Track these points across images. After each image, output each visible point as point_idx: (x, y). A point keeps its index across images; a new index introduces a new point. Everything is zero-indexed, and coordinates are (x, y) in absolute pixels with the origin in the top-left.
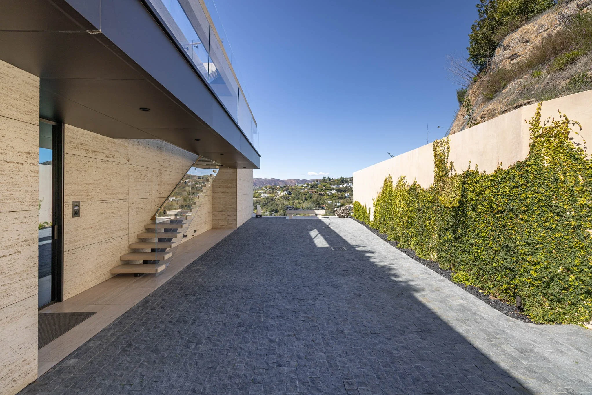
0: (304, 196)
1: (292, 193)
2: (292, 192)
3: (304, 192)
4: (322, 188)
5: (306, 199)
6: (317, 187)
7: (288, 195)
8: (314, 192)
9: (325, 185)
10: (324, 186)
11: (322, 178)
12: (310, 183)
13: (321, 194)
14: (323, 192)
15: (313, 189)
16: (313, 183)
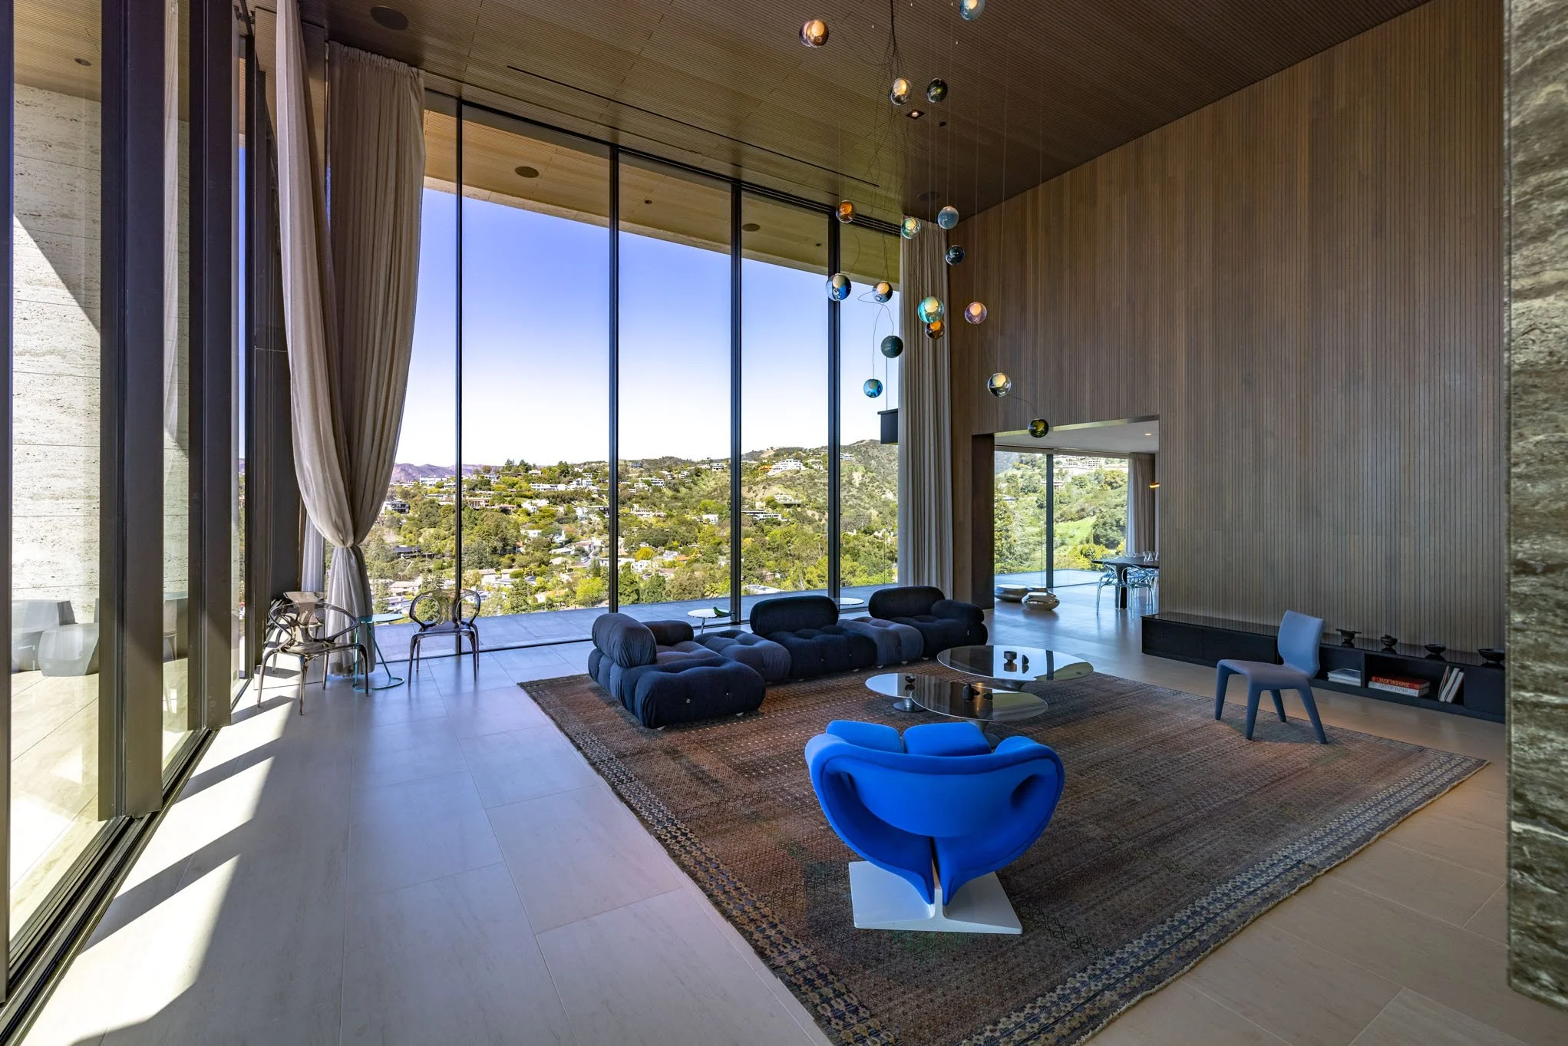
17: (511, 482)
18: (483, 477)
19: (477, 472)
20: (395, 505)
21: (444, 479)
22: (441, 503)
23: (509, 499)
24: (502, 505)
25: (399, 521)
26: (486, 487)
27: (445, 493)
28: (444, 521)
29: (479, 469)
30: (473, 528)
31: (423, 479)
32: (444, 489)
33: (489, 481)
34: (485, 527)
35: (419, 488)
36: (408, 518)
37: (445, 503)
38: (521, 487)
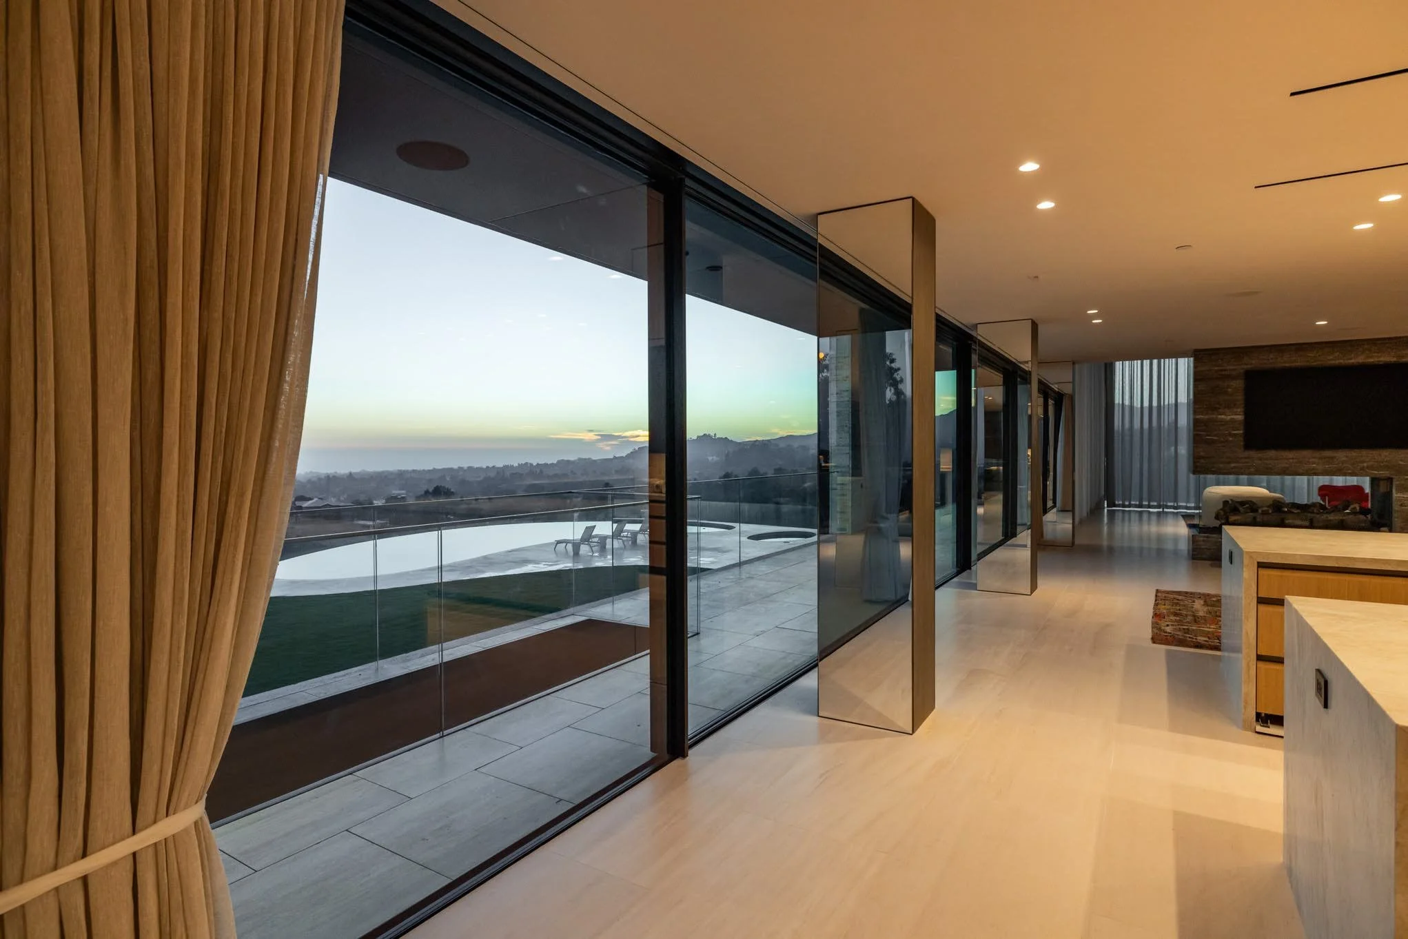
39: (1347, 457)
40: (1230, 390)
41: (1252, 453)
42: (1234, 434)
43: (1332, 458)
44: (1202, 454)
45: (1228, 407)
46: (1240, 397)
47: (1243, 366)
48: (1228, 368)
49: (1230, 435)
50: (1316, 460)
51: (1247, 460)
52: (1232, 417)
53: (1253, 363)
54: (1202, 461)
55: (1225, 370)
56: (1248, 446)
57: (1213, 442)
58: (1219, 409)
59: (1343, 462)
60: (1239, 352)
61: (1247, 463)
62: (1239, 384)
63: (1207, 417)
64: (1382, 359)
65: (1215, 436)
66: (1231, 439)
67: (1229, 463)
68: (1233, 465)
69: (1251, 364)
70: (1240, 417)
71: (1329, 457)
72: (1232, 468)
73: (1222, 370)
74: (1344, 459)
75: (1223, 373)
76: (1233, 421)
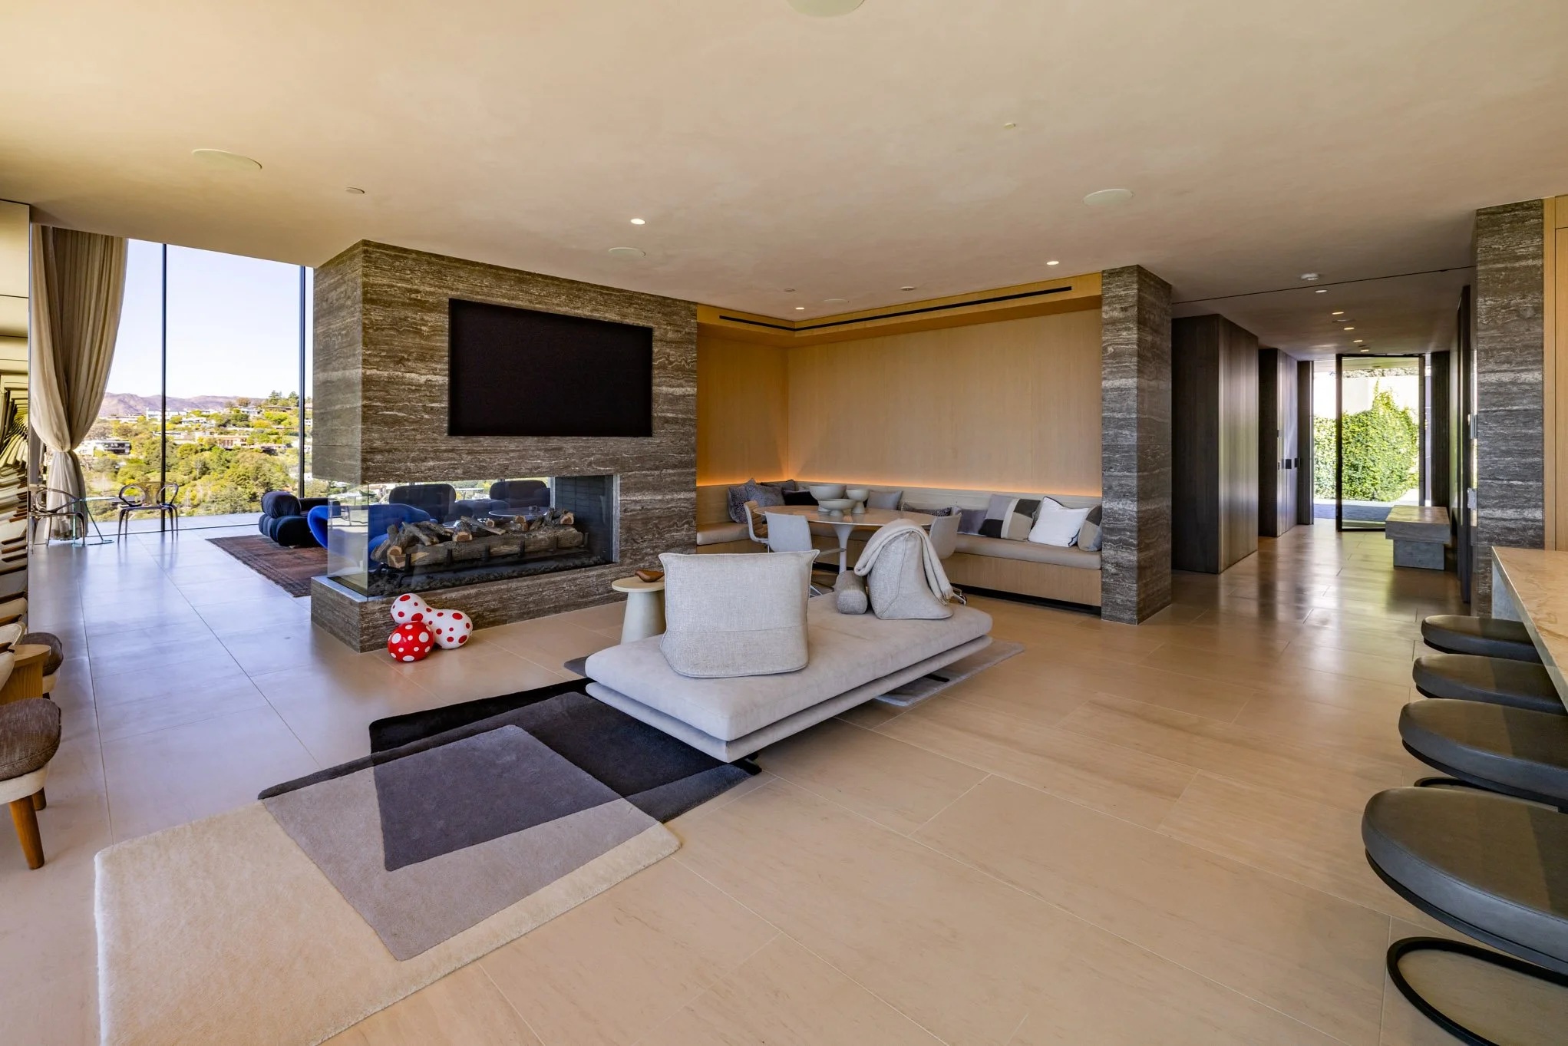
0: (195, 460)
1: (130, 447)
2: (131, 441)
3: (192, 443)
4: (268, 431)
5: (205, 470)
6: (248, 426)
7: (111, 456)
8: (238, 443)
9: (285, 419)
10: (280, 421)
11: (265, 395)
12: (212, 412)
13: (269, 451)
14: (275, 441)
15: (228, 433)
16: (226, 411)
17: (277, 418)
18: (238, 411)
19: (231, 406)
20: (109, 445)
21: (182, 413)
22: (177, 442)
23: (274, 437)
24: (264, 444)
25: (114, 463)
26: (243, 423)
27: (183, 430)
28: (182, 463)
29: (234, 401)
30: (223, 471)
31: (152, 413)
32: (183, 425)
33: (247, 417)
34: (241, 470)
35: (146, 424)
36: (128, 460)
37: (184, 442)
38: (290, 424)
39: (574, 448)
40: (423, 328)
41: (458, 442)
42: (432, 408)
43: (560, 449)
44: (378, 444)
45: (422, 358)
46: (443, 343)
47: (445, 291)
48: (422, 288)
49: (426, 409)
50: (542, 453)
51: (450, 455)
52: (430, 377)
53: (463, 289)
54: (379, 457)
55: (417, 292)
56: (455, 430)
57: (396, 421)
58: (408, 360)
59: (573, 454)
60: (441, 265)
61: (452, 459)
62: (442, 320)
63: (385, 374)
64: (607, 315)
65: (400, 410)
66: (426, 417)
67: (425, 460)
68: (431, 463)
69: (457, 290)
70: (442, 380)
71: (555, 449)
72: (429, 470)
73: (410, 291)
74: (571, 451)
75: (413, 296)
76: (429, 384)
